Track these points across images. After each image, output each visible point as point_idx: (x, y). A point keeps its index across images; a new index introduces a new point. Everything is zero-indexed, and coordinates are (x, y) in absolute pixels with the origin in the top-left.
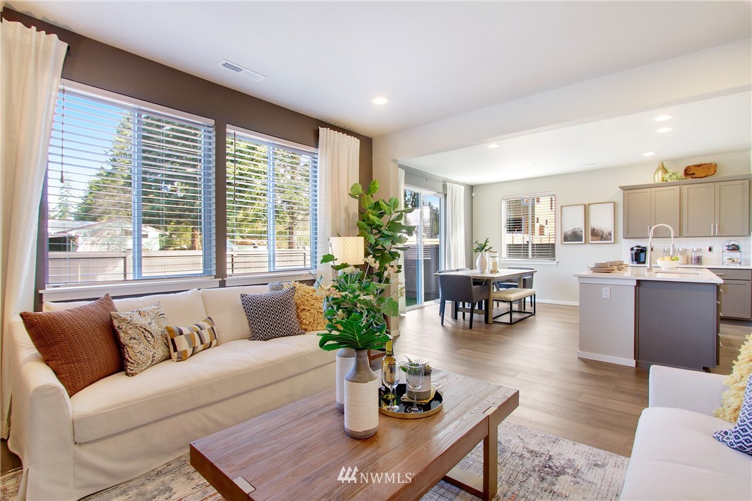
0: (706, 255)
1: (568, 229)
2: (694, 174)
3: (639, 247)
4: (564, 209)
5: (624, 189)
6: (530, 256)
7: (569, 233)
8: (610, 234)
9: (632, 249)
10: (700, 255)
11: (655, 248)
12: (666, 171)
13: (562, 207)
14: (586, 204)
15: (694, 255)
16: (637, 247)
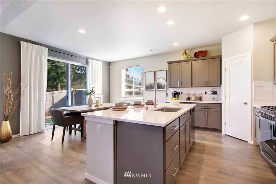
0: (204, 96)
1: (148, 83)
2: (198, 56)
3: (175, 92)
4: (146, 73)
5: (169, 63)
6: (134, 97)
7: (149, 85)
8: (165, 86)
9: (172, 93)
10: (201, 96)
11: (183, 93)
12: (186, 54)
13: (145, 73)
14: (155, 71)
15: (198, 96)
16: (174, 92)
